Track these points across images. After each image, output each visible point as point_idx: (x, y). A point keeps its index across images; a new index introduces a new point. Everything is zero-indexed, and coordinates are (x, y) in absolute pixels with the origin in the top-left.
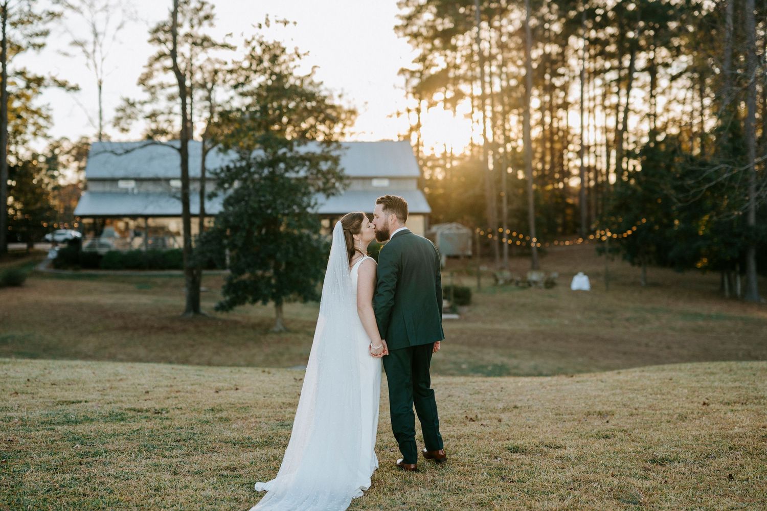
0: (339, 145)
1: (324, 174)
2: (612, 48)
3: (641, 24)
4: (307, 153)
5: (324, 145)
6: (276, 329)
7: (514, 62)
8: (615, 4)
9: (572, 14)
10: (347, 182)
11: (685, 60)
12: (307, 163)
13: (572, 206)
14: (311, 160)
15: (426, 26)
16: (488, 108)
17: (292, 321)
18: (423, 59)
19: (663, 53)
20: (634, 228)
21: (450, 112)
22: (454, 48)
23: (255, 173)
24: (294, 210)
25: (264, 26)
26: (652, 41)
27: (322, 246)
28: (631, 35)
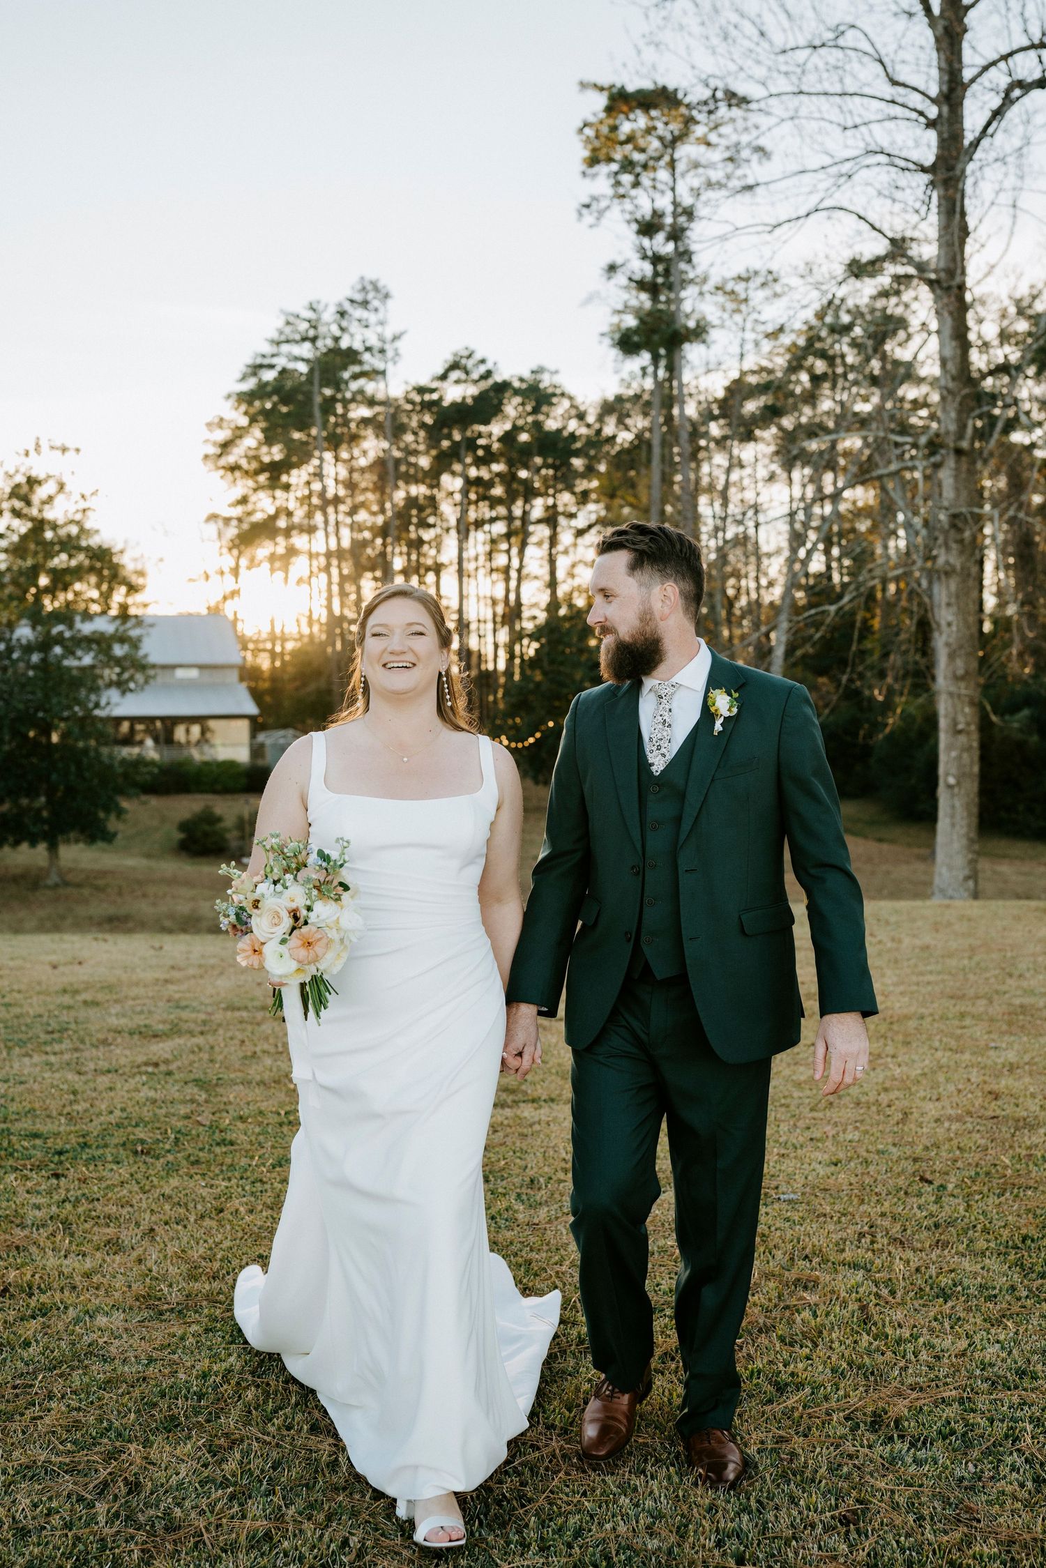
0: (139, 621)
1: (118, 662)
2: (498, 491)
3: (538, 460)
4: (94, 632)
5: (118, 622)
6: (50, 882)
7: (367, 509)
8: (501, 433)
9: (445, 444)
10: (151, 672)
11: (593, 510)
12: (94, 646)
14: (100, 642)
15: (246, 456)
16: (335, 572)
17: (70, 870)
18: (244, 501)
19: (565, 499)
20: (538, 735)
21: (279, 575)
22: (287, 487)
23: (18, 660)
24: (76, 713)
25: (32, 453)
26: (551, 483)
27: (116, 764)
28: (523, 474)
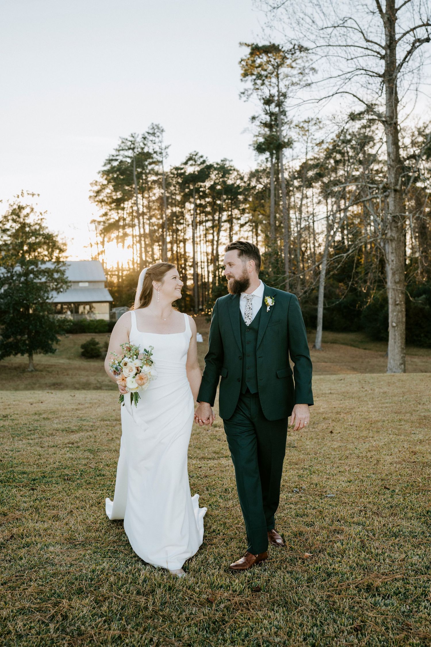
0: (64, 264)
1: (56, 280)
2: (208, 209)
3: (225, 197)
4: (46, 269)
5: (56, 264)
6: (29, 369)
7: (156, 217)
8: (210, 186)
9: (187, 190)
10: (69, 284)
11: (247, 217)
12: (46, 274)
13: (189, 295)
14: (48, 272)
15: (107, 197)
16: (143, 243)
17: (38, 365)
18: (106, 214)
19: (236, 212)
21: (121, 244)
22: (123, 209)
23: (16, 280)
24: (39, 301)
25: (20, 196)
26: (230, 206)
27: (56, 322)
28: (218, 202)
